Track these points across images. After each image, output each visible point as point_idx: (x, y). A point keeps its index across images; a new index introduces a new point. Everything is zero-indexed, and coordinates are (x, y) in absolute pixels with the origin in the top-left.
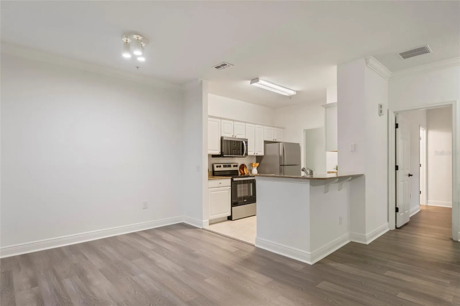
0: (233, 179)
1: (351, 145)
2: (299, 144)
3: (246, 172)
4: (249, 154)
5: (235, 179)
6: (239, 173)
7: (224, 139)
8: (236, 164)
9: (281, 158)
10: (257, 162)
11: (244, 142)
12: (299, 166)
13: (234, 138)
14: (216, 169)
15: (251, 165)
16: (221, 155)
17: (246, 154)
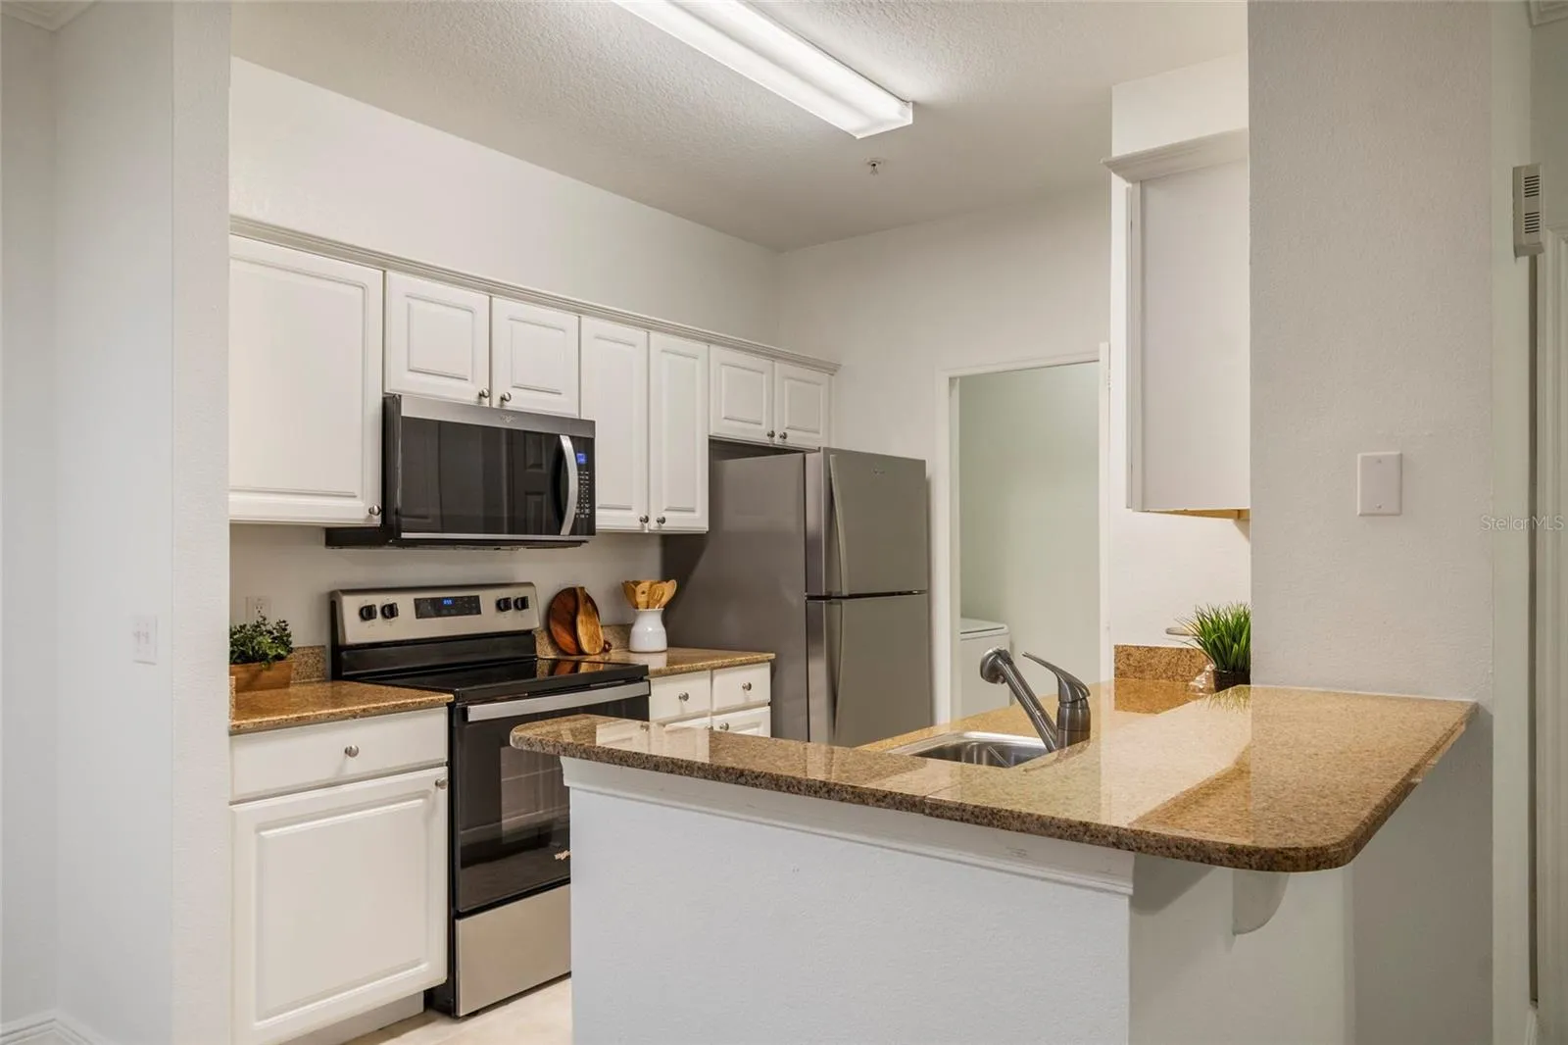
0: (465, 712)
1: (1363, 458)
2: (924, 462)
3: (594, 638)
4: (604, 520)
5: (477, 712)
6: (545, 652)
7: (403, 414)
8: (512, 594)
9: (817, 549)
10: (665, 578)
11: (567, 444)
12: (925, 595)
13: (491, 409)
14: (356, 631)
15: (626, 591)
16: (384, 533)
17: (586, 525)
